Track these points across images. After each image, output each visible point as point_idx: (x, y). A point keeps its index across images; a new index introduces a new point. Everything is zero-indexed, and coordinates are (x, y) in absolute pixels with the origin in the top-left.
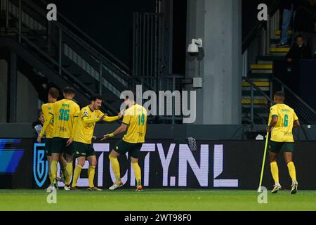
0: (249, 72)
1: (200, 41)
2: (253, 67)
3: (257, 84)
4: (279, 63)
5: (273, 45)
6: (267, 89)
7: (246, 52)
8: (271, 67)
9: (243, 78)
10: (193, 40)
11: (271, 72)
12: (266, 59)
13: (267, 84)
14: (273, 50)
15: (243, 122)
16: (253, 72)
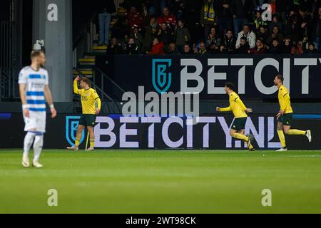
0: (78, 64)
1: (42, 42)
2: (80, 60)
3: (84, 73)
4: (99, 57)
5: (95, 45)
6: (91, 76)
7: (76, 50)
8: (93, 60)
9: (74, 68)
10: (37, 41)
11: (94, 64)
12: (90, 55)
13: (91, 73)
14: (95, 48)
15: (74, 100)
16: (81, 64)
